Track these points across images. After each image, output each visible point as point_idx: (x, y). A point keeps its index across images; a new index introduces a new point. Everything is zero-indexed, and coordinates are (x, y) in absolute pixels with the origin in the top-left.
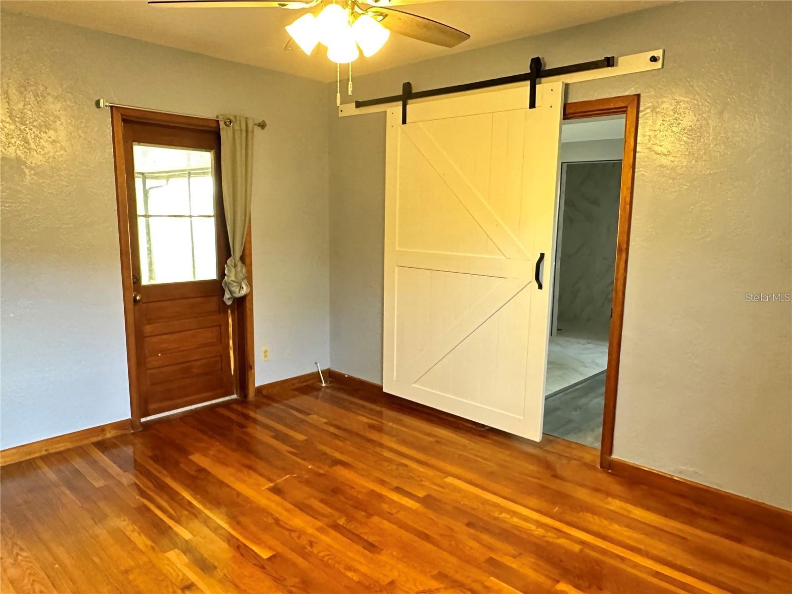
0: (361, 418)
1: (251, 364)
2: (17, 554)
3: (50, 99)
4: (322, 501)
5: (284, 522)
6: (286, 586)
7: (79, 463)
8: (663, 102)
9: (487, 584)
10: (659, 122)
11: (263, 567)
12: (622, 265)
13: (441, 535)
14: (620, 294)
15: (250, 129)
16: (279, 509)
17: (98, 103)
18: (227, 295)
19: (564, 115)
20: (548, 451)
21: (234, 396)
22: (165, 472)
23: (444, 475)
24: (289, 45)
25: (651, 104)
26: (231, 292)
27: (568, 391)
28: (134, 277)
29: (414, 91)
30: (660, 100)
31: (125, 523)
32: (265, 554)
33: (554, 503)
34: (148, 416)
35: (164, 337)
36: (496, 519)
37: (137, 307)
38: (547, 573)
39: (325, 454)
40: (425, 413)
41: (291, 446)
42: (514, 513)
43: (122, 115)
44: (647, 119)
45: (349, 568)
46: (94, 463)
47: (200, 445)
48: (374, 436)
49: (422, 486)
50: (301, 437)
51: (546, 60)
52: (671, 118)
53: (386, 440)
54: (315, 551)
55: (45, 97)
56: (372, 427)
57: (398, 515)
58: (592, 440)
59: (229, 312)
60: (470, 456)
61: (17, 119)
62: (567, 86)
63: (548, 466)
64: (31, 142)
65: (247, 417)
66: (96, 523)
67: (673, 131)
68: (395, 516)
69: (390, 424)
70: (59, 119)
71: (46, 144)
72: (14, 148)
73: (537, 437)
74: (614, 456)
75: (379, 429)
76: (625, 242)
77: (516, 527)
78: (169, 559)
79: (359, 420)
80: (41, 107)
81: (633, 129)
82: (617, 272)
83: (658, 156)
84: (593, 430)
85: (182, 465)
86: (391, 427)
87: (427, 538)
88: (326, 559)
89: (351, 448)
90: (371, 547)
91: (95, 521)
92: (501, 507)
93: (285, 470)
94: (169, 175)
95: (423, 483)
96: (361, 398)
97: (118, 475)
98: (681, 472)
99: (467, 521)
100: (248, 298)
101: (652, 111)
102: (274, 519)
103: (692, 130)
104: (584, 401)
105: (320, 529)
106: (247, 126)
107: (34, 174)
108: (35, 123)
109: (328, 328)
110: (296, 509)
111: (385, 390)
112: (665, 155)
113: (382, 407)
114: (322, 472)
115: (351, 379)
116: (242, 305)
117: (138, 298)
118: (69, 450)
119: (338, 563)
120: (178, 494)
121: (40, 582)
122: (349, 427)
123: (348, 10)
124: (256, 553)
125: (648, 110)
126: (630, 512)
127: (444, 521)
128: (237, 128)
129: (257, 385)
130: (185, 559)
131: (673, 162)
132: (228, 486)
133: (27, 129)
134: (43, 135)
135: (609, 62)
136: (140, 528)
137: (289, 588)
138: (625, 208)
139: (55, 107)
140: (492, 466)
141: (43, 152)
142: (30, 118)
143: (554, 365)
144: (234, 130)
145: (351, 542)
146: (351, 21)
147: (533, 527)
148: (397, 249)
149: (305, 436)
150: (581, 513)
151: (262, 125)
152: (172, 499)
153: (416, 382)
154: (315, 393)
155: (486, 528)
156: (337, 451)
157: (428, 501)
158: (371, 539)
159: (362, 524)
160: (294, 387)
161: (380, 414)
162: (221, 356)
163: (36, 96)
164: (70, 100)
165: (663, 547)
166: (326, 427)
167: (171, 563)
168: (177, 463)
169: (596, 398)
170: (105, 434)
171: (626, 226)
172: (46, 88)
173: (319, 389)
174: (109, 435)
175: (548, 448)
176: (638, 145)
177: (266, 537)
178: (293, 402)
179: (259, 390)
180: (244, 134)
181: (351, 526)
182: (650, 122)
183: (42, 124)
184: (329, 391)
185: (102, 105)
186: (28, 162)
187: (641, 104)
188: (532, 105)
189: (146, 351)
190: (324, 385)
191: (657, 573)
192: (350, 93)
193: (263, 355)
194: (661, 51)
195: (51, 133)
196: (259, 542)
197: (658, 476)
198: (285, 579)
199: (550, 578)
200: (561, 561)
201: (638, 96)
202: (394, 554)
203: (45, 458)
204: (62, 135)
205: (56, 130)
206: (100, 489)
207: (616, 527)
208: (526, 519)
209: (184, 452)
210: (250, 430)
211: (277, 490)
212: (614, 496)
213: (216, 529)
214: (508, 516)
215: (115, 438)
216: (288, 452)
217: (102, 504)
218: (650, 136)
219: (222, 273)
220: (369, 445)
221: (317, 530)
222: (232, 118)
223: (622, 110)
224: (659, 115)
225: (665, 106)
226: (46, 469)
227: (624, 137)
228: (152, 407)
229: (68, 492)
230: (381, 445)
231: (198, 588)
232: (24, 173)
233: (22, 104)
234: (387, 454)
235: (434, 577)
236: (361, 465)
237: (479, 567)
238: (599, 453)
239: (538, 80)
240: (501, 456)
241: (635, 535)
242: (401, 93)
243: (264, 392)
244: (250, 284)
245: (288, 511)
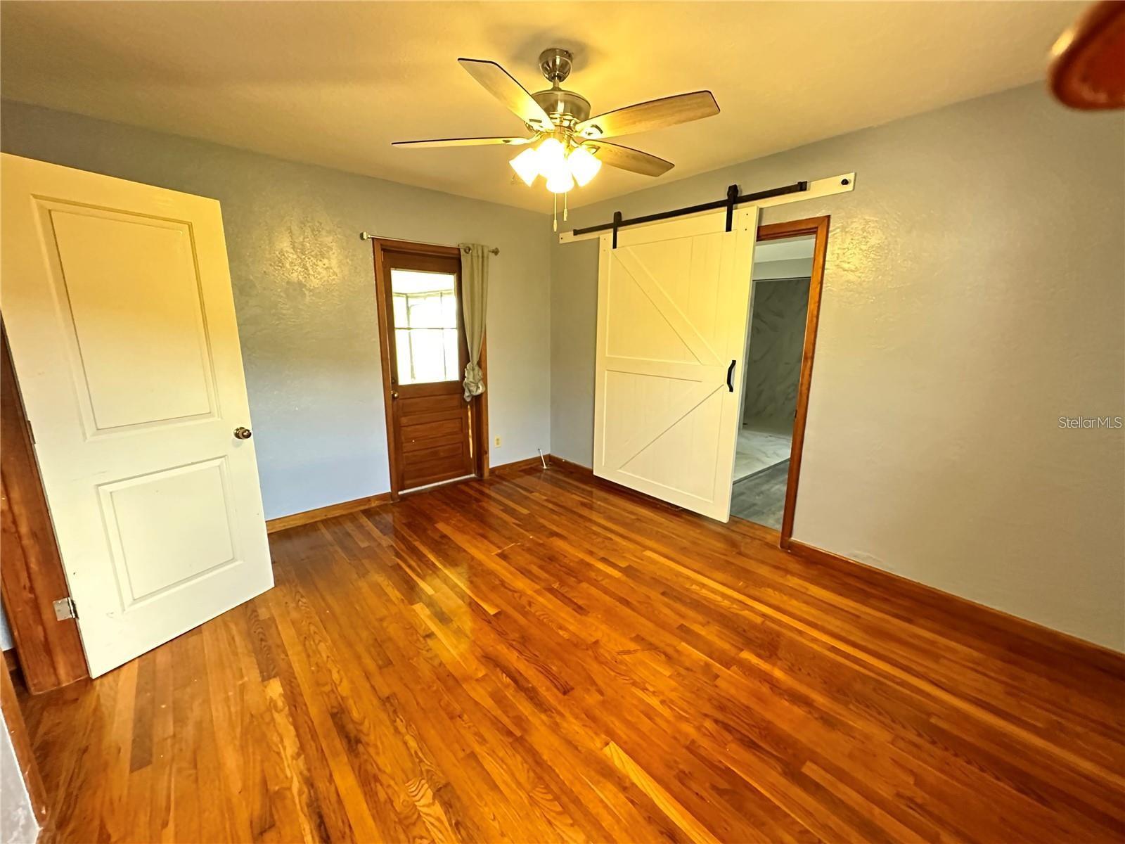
0: (574, 496)
1: (486, 449)
2: (299, 600)
3: (324, 233)
4: (541, 567)
5: (509, 584)
6: (507, 639)
7: (349, 527)
8: (852, 222)
9: (679, 648)
10: (848, 241)
11: (489, 622)
12: (807, 372)
13: (639, 602)
14: (805, 397)
15: (485, 255)
16: (503, 572)
17: (362, 235)
18: (467, 394)
19: (757, 237)
20: (733, 531)
21: (473, 475)
22: (416, 537)
23: (643, 549)
24: (516, 180)
25: (840, 224)
26: (470, 391)
27: (753, 478)
28: (393, 378)
29: (623, 219)
30: (849, 221)
31: (382, 579)
32: (492, 611)
33: (739, 579)
34: (405, 489)
35: (417, 427)
36: (688, 590)
37: (395, 403)
38: (731, 641)
39: (544, 526)
40: (628, 494)
41: (516, 519)
42: (703, 586)
43: (381, 245)
44: (836, 238)
45: (561, 628)
46: (361, 527)
47: (444, 515)
48: (585, 512)
49: (624, 557)
50: (525, 512)
51: (742, 187)
52: (860, 237)
53: (595, 517)
54: (533, 610)
55: (319, 231)
56: (583, 504)
57: (603, 583)
58: (774, 522)
59: (469, 407)
60: (666, 533)
61: (299, 250)
62: (761, 210)
63: (733, 544)
64: (309, 268)
65: (482, 493)
66: (360, 578)
67: (861, 249)
68: (601, 582)
69: (599, 503)
70: (332, 249)
71: (321, 270)
72: (296, 274)
73: (724, 518)
74: (793, 538)
75: (590, 507)
76: (811, 351)
77: (705, 598)
78: (414, 611)
79: (573, 498)
80: (316, 240)
81: (822, 249)
82: (803, 378)
83: (846, 272)
84: (774, 513)
85: (429, 532)
86: (600, 505)
87: (626, 603)
88: (541, 618)
89: (566, 522)
90: (580, 609)
91: (358, 575)
92: (693, 580)
93: (510, 539)
94: (427, 294)
95: (624, 555)
96: (577, 480)
97: (379, 537)
98: (855, 556)
99: (662, 591)
100: (484, 396)
101: (841, 231)
102: (500, 580)
103: (880, 247)
104: (765, 487)
105: (536, 592)
106: (483, 253)
107: (313, 295)
108: (313, 253)
109: (549, 420)
110: (518, 572)
111: (594, 474)
112: (852, 271)
113: (593, 487)
114: (541, 542)
115: (566, 462)
116: (479, 403)
117: (396, 395)
118: (342, 516)
119: (552, 622)
120: (425, 556)
121: (314, 625)
122: (564, 504)
123: (565, 143)
124: (484, 609)
125: (838, 230)
126: (807, 589)
127: (643, 590)
128: (475, 254)
129: (490, 467)
130: (428, 611)
131: (860, 277)
132: (465, 551)
133: (306, 258)
134: (319, 263)
135: (802, 187)
136: (393, 583)
137: (511, 642)
138: (812, 321)
139: (328, 240)
140: (686, 543)
141: (319, 277)
142: (308, 249)
143: (740, 455)
144: (472, 256)
145: (562, 604)
146: (567, 154)
147: (719, 599)
148: (607, 355)
149: (528, 510)
150: (763, 588)
151: (496, 252)
152: (420, 560)
153: (622, 466)
154: (538, 474)
155: (679, 598)
156: (554, 524)
157: (629, 571)
158: (580, 602)
159: (572, 587)
160: (521, 469)
161: (591, 493)
162: (462, 443)
163: (313, 230)
164: (339, 234)
165: (838, 623)
166: (546, 504)
167: (416, 615)
168: (425, 530)
169: (776, 484)
170: (371, 504)
171: (813, 337)
172: (321, 224)
173: (541, 471)
174: (374, 504)
175: (734, 528)
176: (827, 263)
177: (493, 596)
178: (518, 481)
179: (493, 471)
180: (480, 260)
181: (564, 590)
182: (839, 241)
183: (318, 253)
184: (549, 472)
185: (365, 237)
186: (308, 285)
187: (831, 224)
188: (729, 229)
189: (403, 438)
190: (545, 467)
191: (833, 647)
192: (565, 219)
193: (495, 442)
194: (853, 175)
195: (325, 261)
196: (486, 599)
197: (834, 558)
198: (507, 634)
199: (736, 647)
200: (744, 631)
201: (829, 217)
202: (599, 616)
203: (325, 522)
204: (334, 263)
205: (329, 259)
206: (364, 549)
207: (794, 602)
208: (714, 591)
209: (431, 520)
210: (484, 504)
211: (503, 556)
212: (793, 574)
213: (454, 587)
214: (698, 588)
215: (377, 507)
216: (514, 523)
217: (366, 562)
218: (838, 254)
219: (463, 376)
220: (580, 520)
221: (535, 592)
222: (471, 246)
223: (812, 231)
224: (848, 234)
225: (854, 225)
226: (324, 530)
227: (813, 256)
228: (408, 482)
229: (340, 550)
230: (590, 520)
231: (437, 637)
232: (305, 294)
233: (302, 237)
234: (595, 528)
235: (632, 639)
236: (573, 537)
237: (672, 633)
238: (780, 535)
239: (734, 206)
240: (691, 533)
241: (813, 611)
242: (612, 222)
243: (497, 473)
244: (486, 384)
245: (511, 573)
